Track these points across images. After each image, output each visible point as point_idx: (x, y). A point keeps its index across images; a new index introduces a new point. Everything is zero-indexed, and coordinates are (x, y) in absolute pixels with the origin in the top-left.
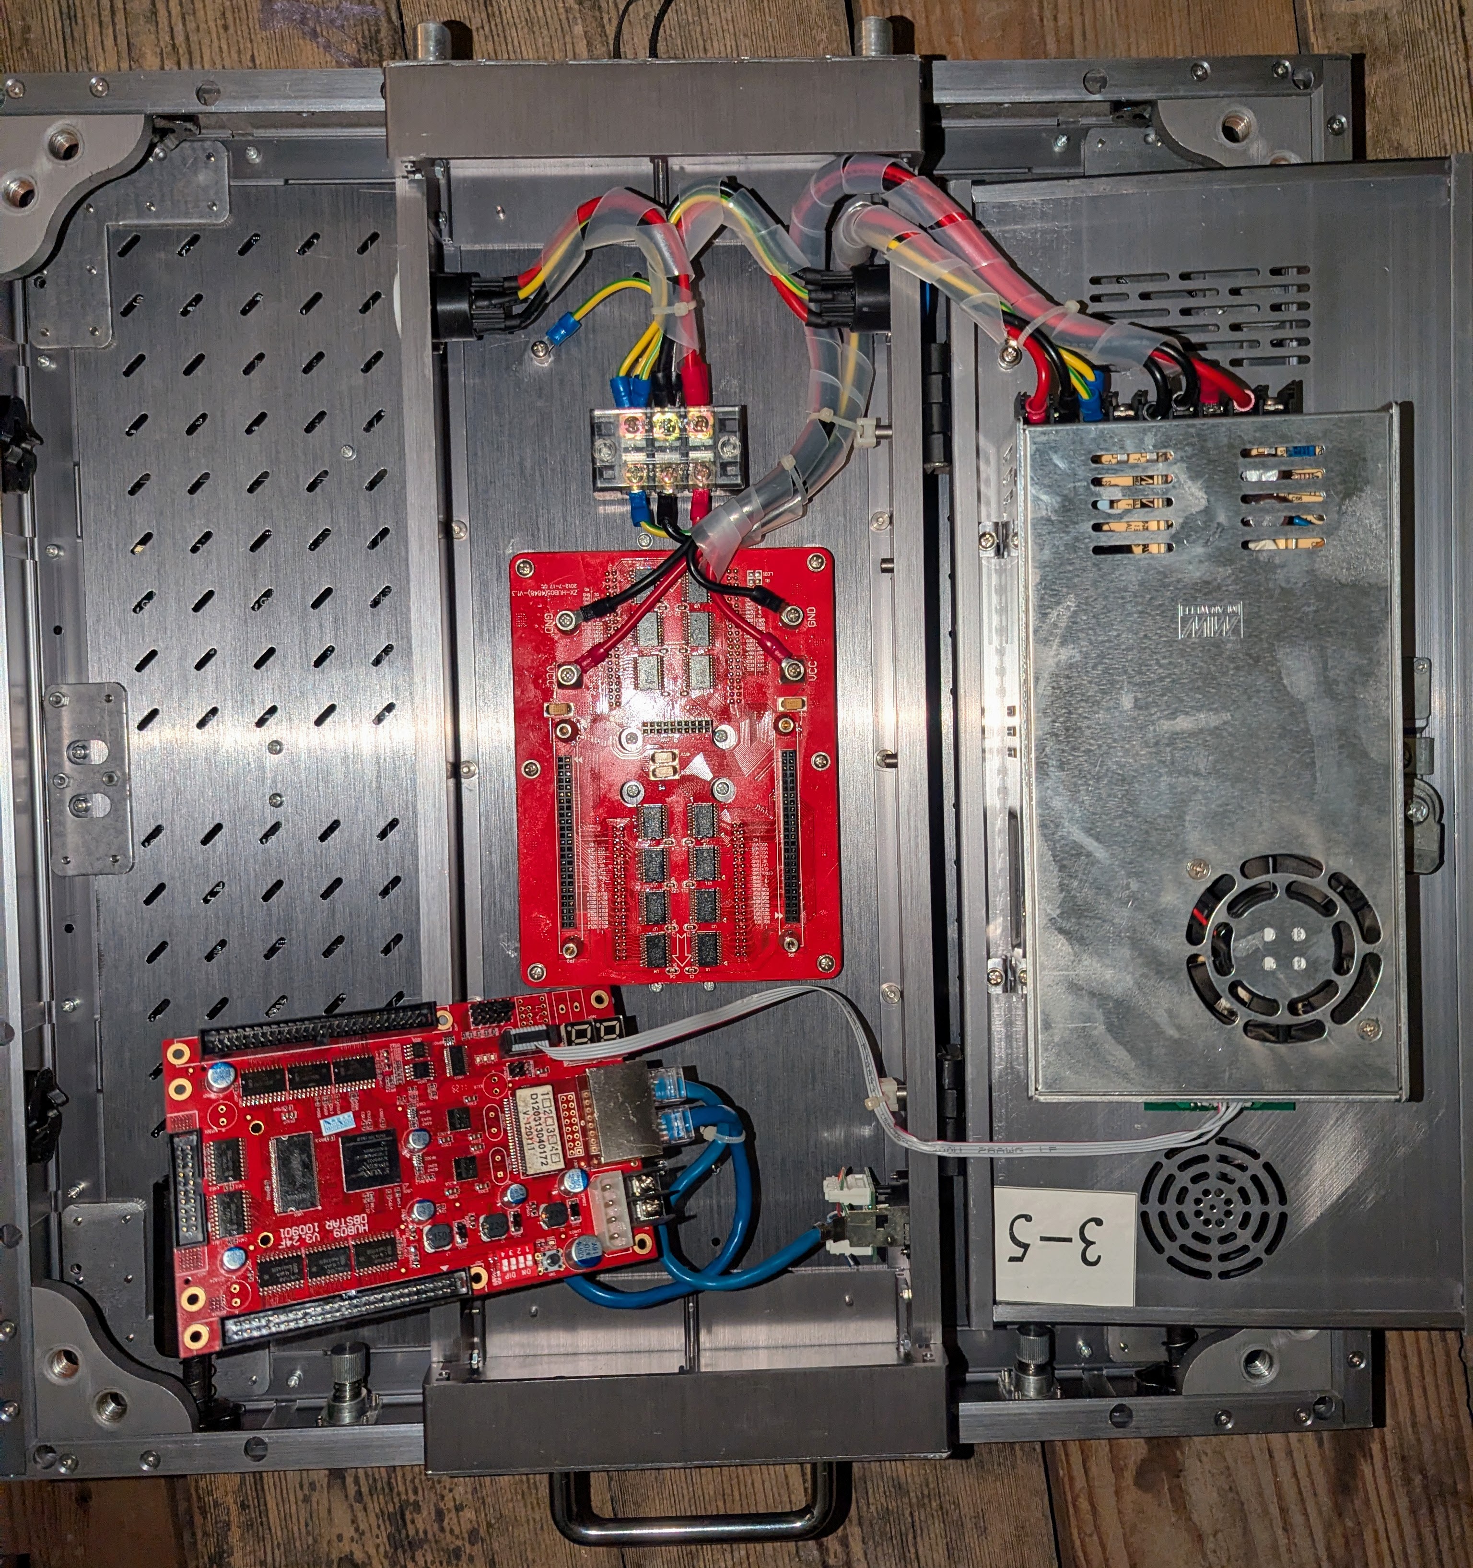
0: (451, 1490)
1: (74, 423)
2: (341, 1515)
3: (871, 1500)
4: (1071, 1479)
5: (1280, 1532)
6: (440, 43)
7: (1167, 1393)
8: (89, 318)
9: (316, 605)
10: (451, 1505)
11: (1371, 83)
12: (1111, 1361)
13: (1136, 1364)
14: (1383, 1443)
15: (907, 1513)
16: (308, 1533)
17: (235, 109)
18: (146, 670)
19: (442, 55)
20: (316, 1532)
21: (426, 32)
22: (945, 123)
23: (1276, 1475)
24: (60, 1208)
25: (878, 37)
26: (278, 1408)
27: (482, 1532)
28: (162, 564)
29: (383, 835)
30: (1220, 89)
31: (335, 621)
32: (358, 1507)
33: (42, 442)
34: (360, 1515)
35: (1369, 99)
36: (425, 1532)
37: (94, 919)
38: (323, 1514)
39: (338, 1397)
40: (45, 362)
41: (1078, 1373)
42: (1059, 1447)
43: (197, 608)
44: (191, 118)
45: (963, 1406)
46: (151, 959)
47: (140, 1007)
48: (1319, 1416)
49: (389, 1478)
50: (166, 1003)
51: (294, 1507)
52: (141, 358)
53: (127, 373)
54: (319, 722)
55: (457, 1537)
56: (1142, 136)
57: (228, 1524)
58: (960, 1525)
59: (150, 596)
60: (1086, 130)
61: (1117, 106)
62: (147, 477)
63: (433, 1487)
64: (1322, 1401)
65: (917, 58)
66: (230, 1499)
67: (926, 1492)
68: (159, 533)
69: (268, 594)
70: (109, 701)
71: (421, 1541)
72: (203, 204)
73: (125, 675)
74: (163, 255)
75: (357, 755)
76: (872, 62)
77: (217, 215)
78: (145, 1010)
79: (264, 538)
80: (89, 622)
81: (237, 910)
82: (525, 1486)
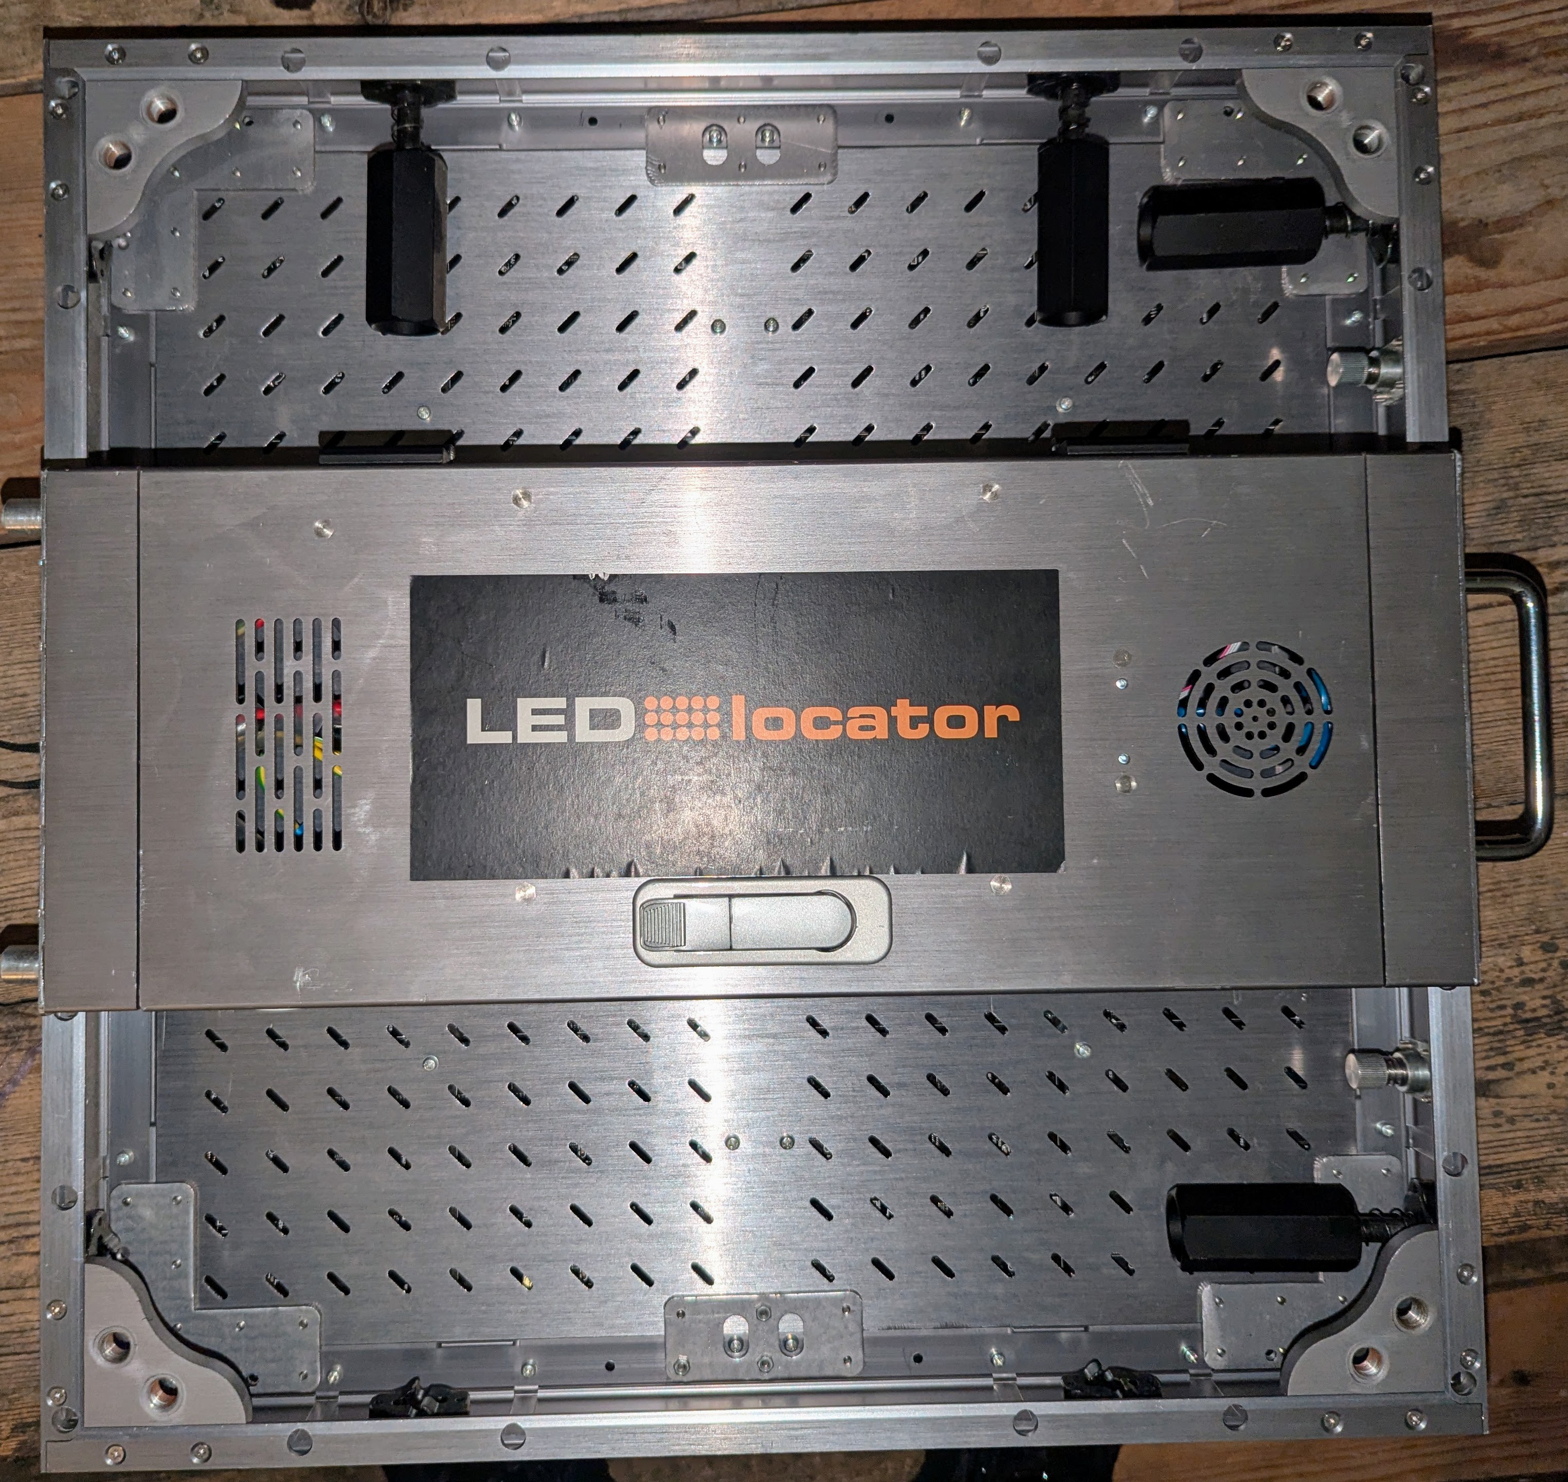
0: (1502, 971)
1: (397, 1347)
2: (1527, 1085)
3: (1510, 538)
4: (1488, 333)
5: (1543, 122)
6: (21, 957)
7: (1397, 233)
8: (289, 1329)
9: (586, 1100)
10: (1516, 971)
11: (69, 20)
12: (1366, 291)
13: (1370, 267)
14: (1451, 16)
15: (1524, 501)
16: (1546, 1119)
17: (81, 1170)
18: (652, 1276)
19: (34, 954)
20: (1545, 1110)
21: (9, 970)
22: (104, 447)
23: (1486, 125)
24: (1209, 1371)
25: (23, 513)
26: (1416, 1145)
27: (1545, 938)
28: (544, 1259)
29: (824, 1033)
30: (77, 173)
31: (602, 1079)
32: (1518, 1067)
33: (417, 1378)
34: (1526, 1065)
35: (86, 23)
36: (1544, 998)
37: (907, 1333)
38: (1527, 1102)
39: (1404, 1080)
40: (334, 1376)
41: (1378, 323)
42: (1453, 346)
43: (589, 1223)
44: (89, 1219)
45: (1409, 439)
46: (950, 1274)
47: (1000, 1286)
48: (1422, 80)
49: (1488, 1034)
50: (996, 1259)
51: (1519, 1134)
52: (332, 1277)
53: (346, 1291)
54: (706, 1097)
55: (1550, 965)
56: (122, 253)
57: (1537, 1203)
58: (1536, 447)
59: (576, 1272)
60: (113, 308)
61: (92, 276)
62: (453, 1273)
63: (1498, 989)
64: (1406, 78)
65: (44, 474)
66: (1512, 1200)
67: (1502, 481)
68: (511, 1260)
69: (574, 1149)
70: (684, 1314)
71: (1553, 1003)
72: (175, 1210)
73: (657, 1298)
74: (226, 1253)
75: (741, 1057)
76: (47, 520)
77: (186, 1196)
78: (1001, 1280)
79: (515, 1151)
80: (603, 1333)
81: (901, 1184)
82: (1498, 894)
